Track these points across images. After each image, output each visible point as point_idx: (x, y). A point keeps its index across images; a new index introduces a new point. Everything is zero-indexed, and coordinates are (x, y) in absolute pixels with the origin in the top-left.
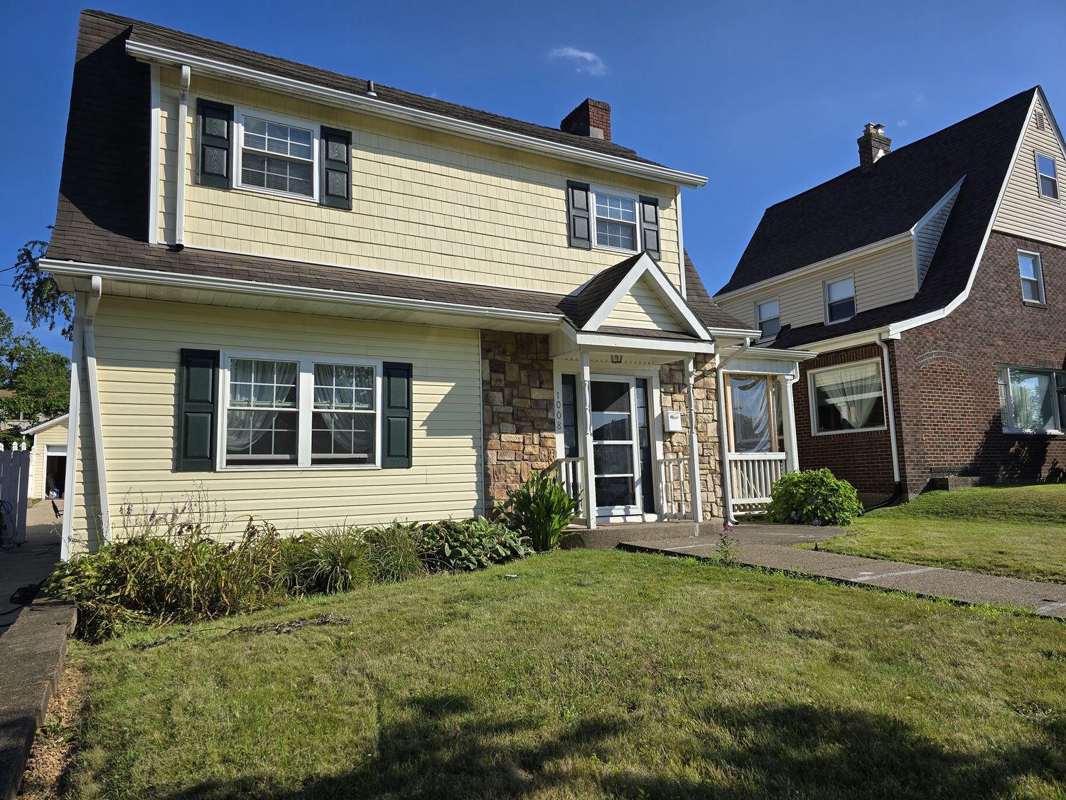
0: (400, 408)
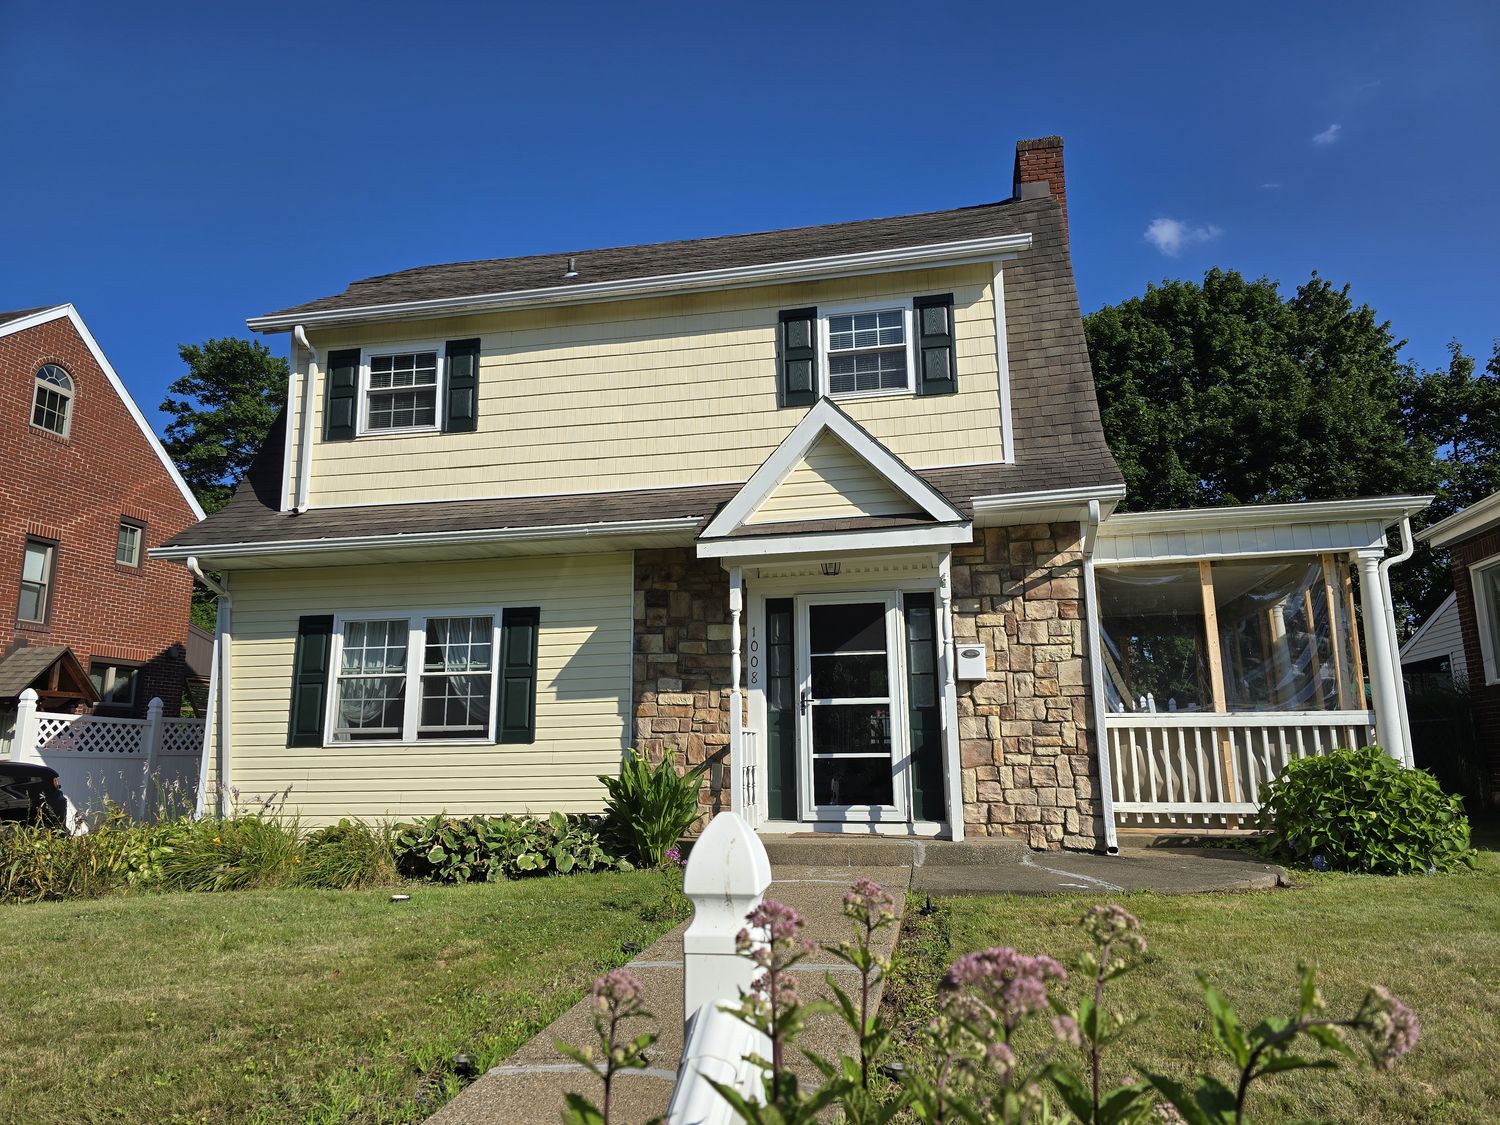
0: (520, 668)
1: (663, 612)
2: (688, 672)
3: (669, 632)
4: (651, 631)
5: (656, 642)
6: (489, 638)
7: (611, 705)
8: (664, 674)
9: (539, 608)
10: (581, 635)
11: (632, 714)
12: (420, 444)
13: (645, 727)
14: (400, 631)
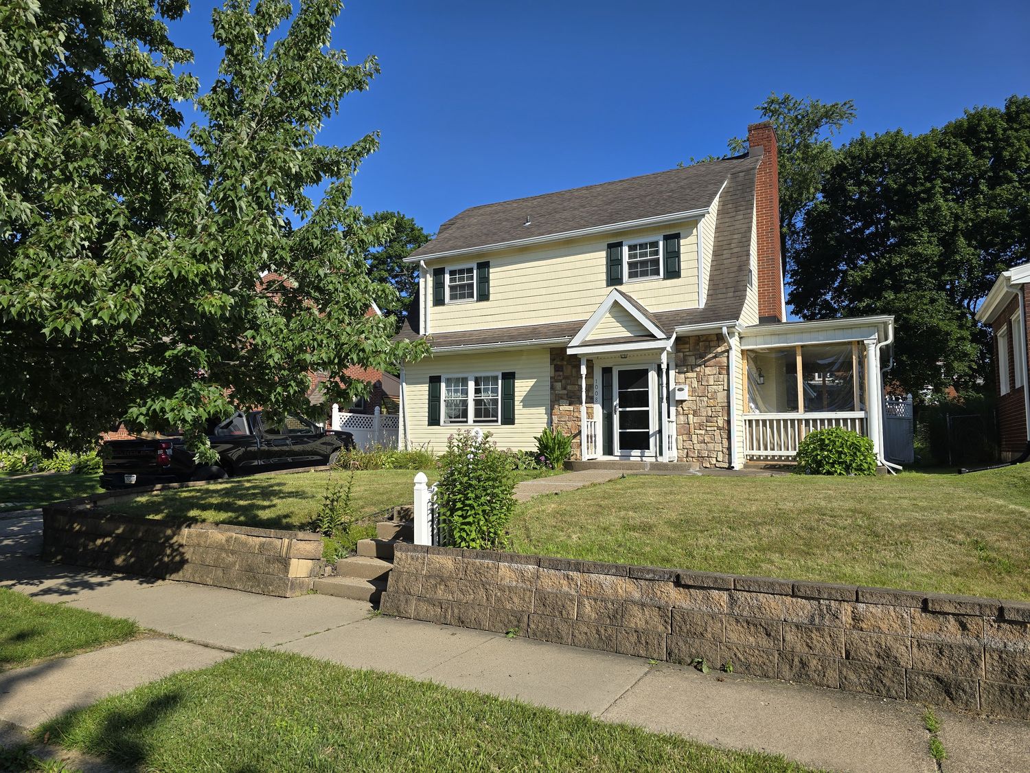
0: (509, 395)
1: (561, 373)
2: (571, 398)
3: (563, 381)
4: (557, 381)
5: (558, 385)
6: (497, 385)
7: (542, 410)
8: (562, 398)
9: (514, 373)
10: (531, 382)
11: (550, 414)
12: (469, 306)
13: (555, 419)
14: (464, 381)
